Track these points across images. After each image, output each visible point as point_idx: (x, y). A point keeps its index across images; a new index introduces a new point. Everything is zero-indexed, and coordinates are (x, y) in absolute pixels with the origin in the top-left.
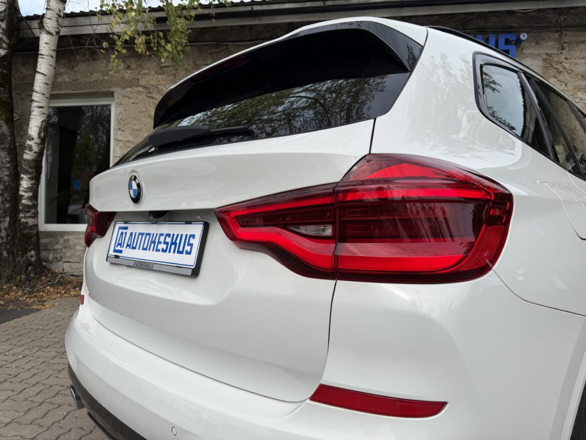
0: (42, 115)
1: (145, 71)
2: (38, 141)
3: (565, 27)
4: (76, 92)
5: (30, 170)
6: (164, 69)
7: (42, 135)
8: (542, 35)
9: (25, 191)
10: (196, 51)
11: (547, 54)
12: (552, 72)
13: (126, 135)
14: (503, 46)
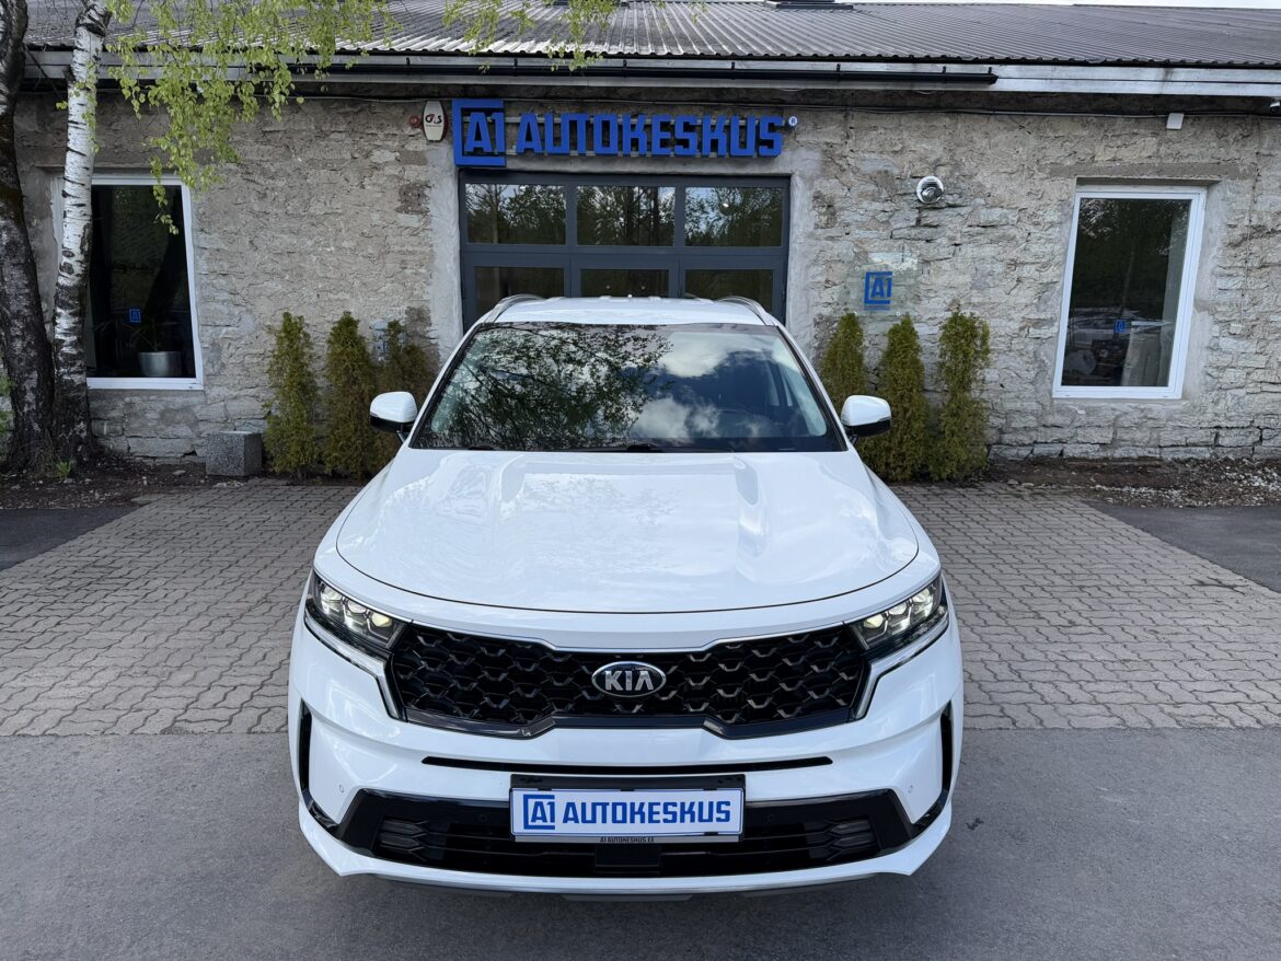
0: (85, 218)
1: (237, 138)
2: (81, 257)
3: (852, 106)
4: (122, 166)
5: (71, 302)
6: (269, 137)
7: (86, 248)
8: (823, 115)
9: (65, 334)
10: (319, 108)
11: (827, 144)
12: (833, 169)
13: (214, 241)
14: (765, 135)
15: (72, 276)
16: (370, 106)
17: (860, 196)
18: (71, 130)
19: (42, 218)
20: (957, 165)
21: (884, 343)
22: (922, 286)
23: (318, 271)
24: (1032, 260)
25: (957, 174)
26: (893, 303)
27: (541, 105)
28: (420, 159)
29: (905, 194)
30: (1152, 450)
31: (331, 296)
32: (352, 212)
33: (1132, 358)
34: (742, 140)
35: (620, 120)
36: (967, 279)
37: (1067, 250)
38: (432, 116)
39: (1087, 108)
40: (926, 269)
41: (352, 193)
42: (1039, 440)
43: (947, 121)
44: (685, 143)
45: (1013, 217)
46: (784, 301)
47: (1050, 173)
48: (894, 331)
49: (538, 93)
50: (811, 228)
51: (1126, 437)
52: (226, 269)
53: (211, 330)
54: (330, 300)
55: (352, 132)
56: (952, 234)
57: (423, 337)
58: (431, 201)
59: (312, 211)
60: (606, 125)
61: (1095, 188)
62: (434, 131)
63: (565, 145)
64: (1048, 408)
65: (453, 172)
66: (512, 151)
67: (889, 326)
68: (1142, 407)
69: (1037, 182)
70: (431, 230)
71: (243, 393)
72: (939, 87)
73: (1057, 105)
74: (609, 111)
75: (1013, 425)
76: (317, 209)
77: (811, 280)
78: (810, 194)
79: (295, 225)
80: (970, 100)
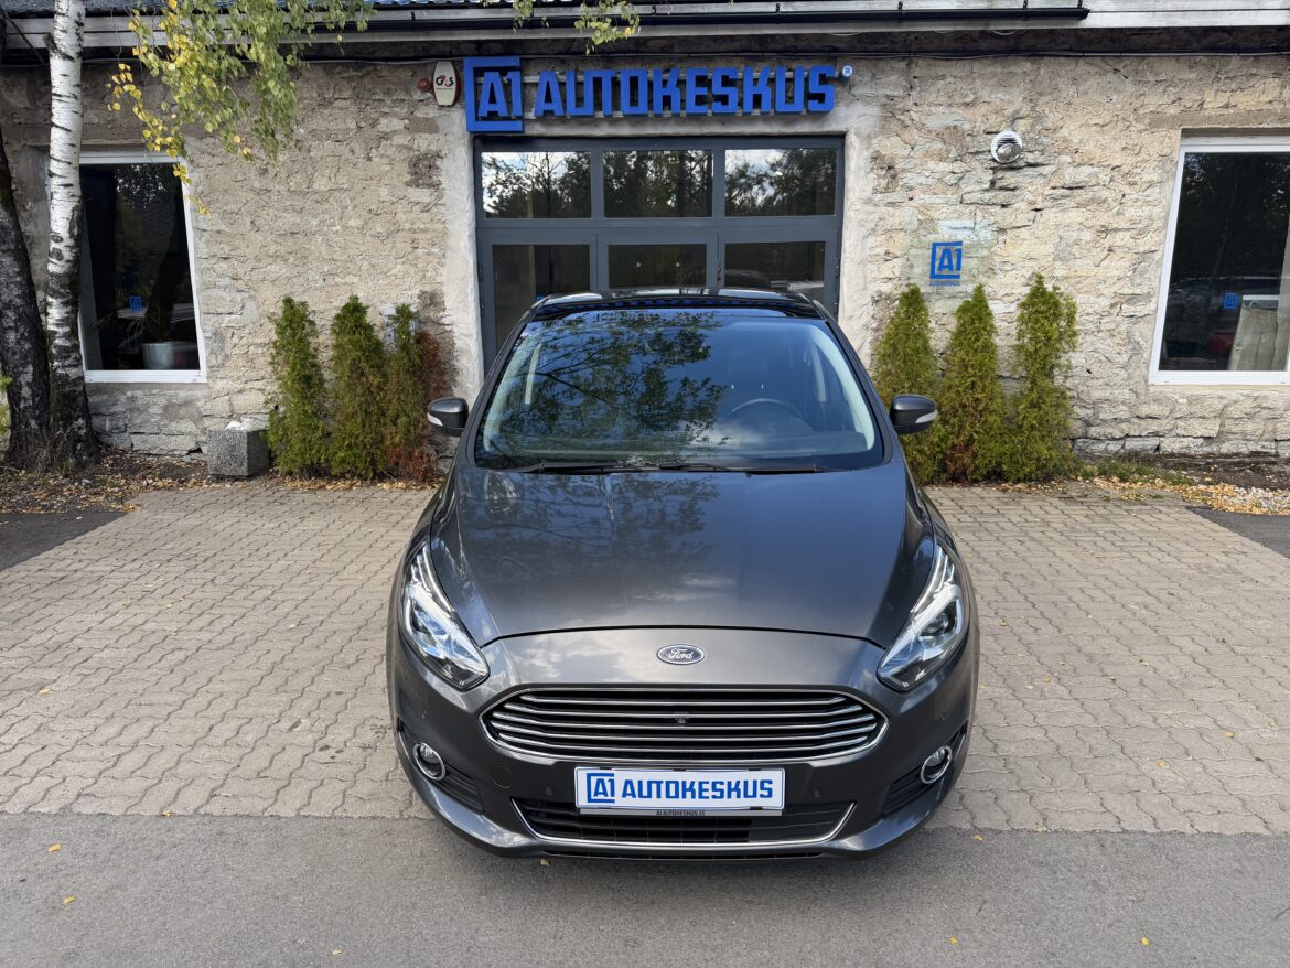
0: (73, 199)
2: (71, 242)
3: (916, 52)
4: (116, 142)
5: (62, 290)
7: (76, 231)
8: (882, 64)
9: (57, 325)
10: (320, 72)
11: (888, 96)
12: (894, 125)
13: (212, 221)
14: (815, 88)
15: (62, 263)
16: (375, 70)
17: (925, 156)
18: (56, 105)
19: (36, 201)
20: (1039, 118)
21: (953, 324)
22: (997, 259)
23: (324, 253)
24: (1127, 226)
25: (1039, 127)
26: (963, 277)
27: (563, 61)
28: (430, 127)
29: (977, 153)
30: (1266, 444)
31: (337, 279)
32: (358, 187)
33: (1243, 339)
34: (790, 94)
35: (650, 75)
36: (1050, 249)
37: (1168, 214)
38: (443, 78)
39: (1195, 46)
40: (1001, 238)
41: (359, 165)
42: (1132, 433)
43: (1027, 66)
44: (724, 99)
45: (1104, 177)
46: (838, 277)
47: (1150, 124)
48: (964, 310)
49: (559, 47)
50: (868, 194)
51: (1235, 429)
52: (227, 251)
53: (214, 318)
54: (337, 285)
55: (357, 98)
56: (1031, 198)
57: (438, 324)
58: (442, 173)
59: (316, 186)
60: (634, 82)
61: (1203, 140)
62: (445, 95)
63: (588, 108)
64: (1142, 397)
65: (466, 139)
66: (531, 115)
67: (957, 304)
68: (1256, 394)
69: (1134, 135)
70: (444, 205)
71: (249, 386)
72: (1020, 26)
73: (1159, 44)
74: (639, 66)
75: (1102, 416)
76: (321, 184)
77: (868, 252)
78: (867, 154)
79: (298, 203)
80: (1052, 41)
